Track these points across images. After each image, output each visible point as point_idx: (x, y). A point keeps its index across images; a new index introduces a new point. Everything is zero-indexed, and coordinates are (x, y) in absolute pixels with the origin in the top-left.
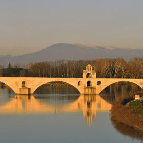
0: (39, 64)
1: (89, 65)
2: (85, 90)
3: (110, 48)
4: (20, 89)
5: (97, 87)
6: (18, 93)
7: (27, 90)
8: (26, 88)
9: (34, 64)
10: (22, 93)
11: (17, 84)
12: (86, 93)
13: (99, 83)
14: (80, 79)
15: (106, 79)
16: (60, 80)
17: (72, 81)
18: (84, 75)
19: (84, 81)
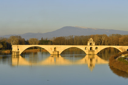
0: (59, 38)
1: (91, 39)
2: (89, 52)
3: (95, 29)
4: (53, 52)
5: (95, 50)
6: (52, 54)
7: (57, 52)
8: (56, 51)
9: (56, 38)
10: (54, 54)
11: (51, 49)
12: (90, 54)
13: (96, 48)
14: (86, 46)
15: (100, 46)
17: (82, 47)
18: (89, 44)
19: (88, 47)
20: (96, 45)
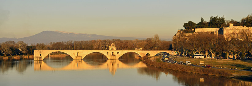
1: (113, 44)
2: (111, 57)
4: (76, 57)
5: (117, 55)
6: (75, 59)
7: (80, 57)
8: (79, 56)
10: (77, 59)
11: (74, 54)
12: (112, 58)
13: (118, 53)
14: (108, 51)
15: (122, 51)
16: (98, 52)
17: (104, 52)
18: (110, 49)
19: (110, 52)
20: (117, 50)
